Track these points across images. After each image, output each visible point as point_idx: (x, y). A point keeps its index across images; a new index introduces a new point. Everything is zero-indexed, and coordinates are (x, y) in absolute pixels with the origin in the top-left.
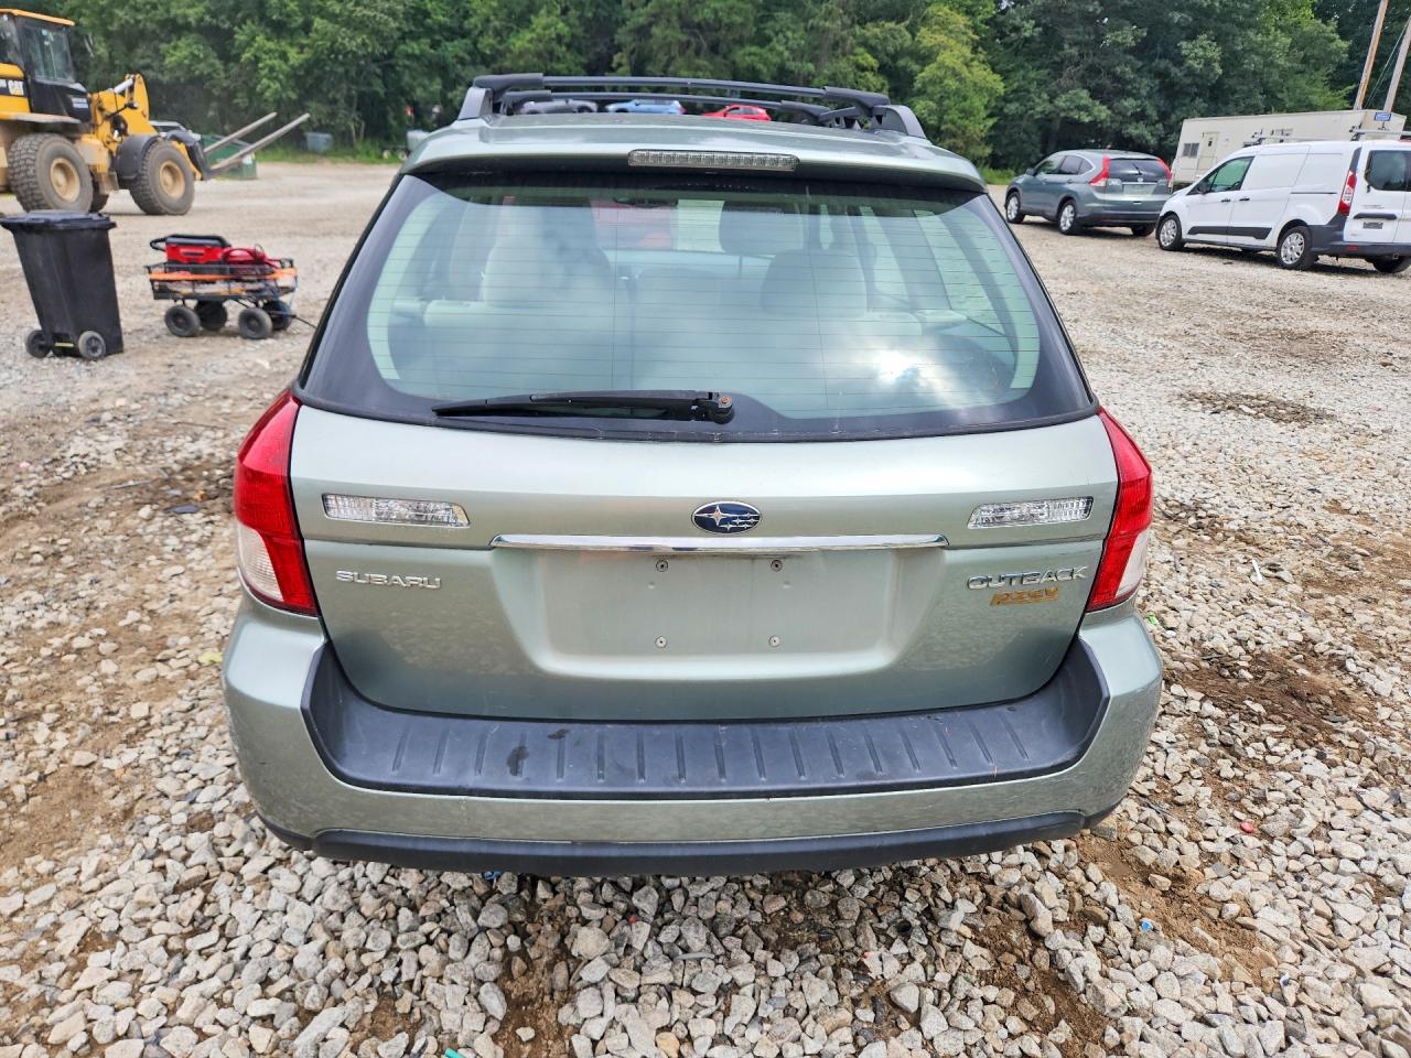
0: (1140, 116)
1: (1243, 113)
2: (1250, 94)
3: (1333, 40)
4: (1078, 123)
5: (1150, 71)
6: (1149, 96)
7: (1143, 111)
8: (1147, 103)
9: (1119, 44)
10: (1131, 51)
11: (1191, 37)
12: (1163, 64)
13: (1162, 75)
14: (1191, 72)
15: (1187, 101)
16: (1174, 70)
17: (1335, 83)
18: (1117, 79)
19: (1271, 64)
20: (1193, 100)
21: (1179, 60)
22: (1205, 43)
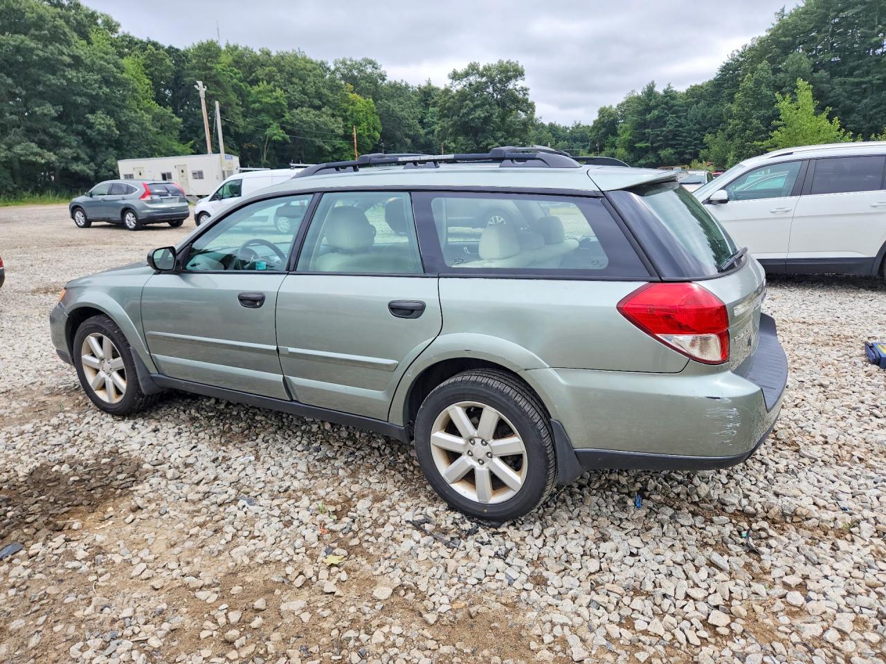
0: (77, 159)
1: (139, 157)
2: (140, 145)
3: (173, 117)
4: (34, 164)
5: (73, 132)
6: (79, 147)
7: (78, 155)
8: (79, 151)
9: (46, 115)
10: (54, 119)
11: (93, 112)
12: (80, 127)
13: (82, 134)
14: (100, 132)
15: (103, 149)
16: (89, 131)
17: (183, 139)
18: (52, 136)
19: (145, 129)
20: (107, 149)
21: (90, 126)
22: (103, 116)
